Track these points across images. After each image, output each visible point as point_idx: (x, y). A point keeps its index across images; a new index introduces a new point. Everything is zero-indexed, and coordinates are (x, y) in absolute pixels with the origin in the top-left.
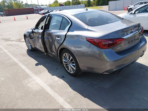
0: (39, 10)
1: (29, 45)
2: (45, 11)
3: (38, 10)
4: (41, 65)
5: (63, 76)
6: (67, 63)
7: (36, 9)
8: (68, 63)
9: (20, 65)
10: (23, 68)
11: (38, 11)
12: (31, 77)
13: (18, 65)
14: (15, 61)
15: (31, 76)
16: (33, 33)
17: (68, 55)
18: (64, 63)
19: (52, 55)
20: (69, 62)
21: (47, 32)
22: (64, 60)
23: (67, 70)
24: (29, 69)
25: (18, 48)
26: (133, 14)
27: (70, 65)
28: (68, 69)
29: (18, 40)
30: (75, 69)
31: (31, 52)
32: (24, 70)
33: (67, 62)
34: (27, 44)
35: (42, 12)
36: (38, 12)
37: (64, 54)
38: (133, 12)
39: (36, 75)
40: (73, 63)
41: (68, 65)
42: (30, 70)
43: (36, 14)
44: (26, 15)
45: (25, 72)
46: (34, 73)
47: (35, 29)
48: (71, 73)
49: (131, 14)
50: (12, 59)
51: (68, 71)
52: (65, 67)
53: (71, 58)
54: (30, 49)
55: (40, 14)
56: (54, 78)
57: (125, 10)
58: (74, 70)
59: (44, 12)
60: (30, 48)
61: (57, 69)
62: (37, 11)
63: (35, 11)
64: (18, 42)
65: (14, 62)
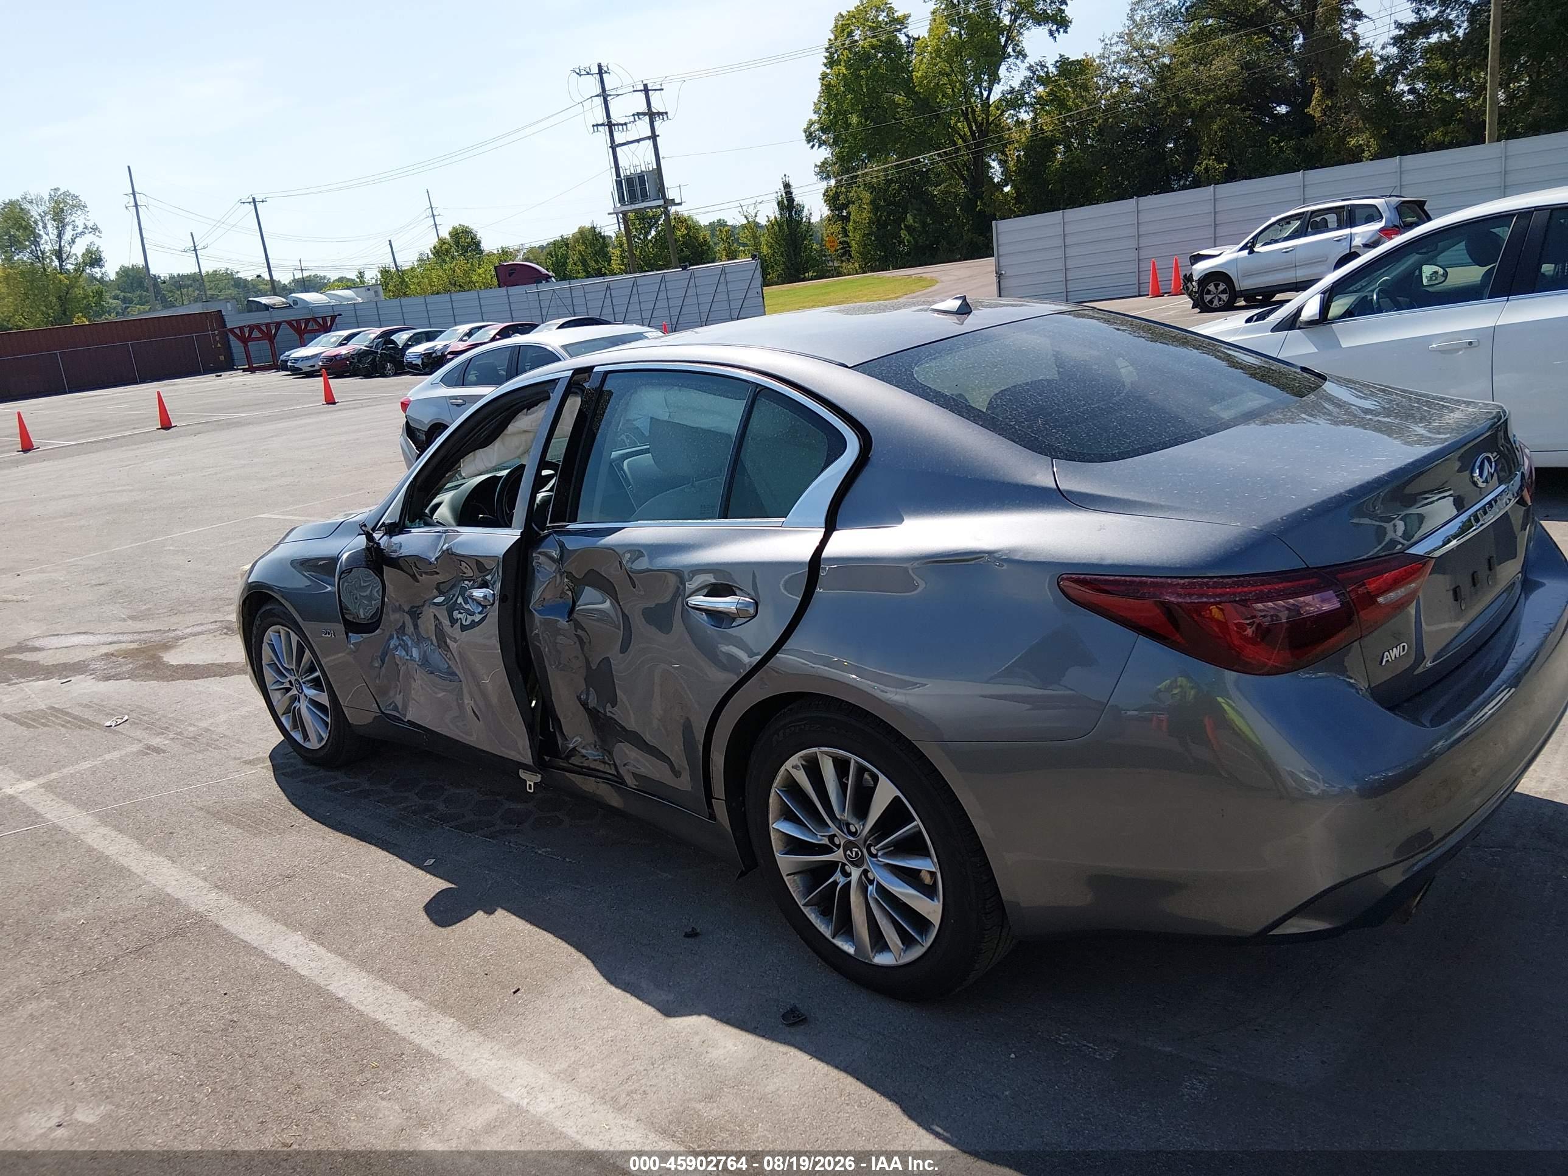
0: (285, 331)
1: (303, 706)
2: (349, 338)
3: (268, 333)
4: (500, 913)
5: (793, 1011)
6: (831, 851)
7: (252, 328)
8: (838, 856)
9: (253, 937)
10: (293, 962)
11: (271, 339)
12: (421, 1054)
13: (227, 936)
14: (180, 895)
15: (426, 1044)
16: (380, 573)
17: (841, 766)
18: (786, 862)
19: (618, 782)
20: (848, 846)
21: (562, 546)
22: (780, 827)
23: (825, 930)
24: (364, 963)
25: (156, 741)
26: (1311, 323)
27: (866, 880)
28: (845, 927)
29: (128, 654)
30: (932, 909)
31: (322, 773)
32: (319, 991)
33: (825, 850)
34: (276, 697)
35: (323, 346)
36: (275, 355)
37: (795, 760)
38: (1310, 304)
39: (474, 1026)
40: (913, 846)
41: (838, 877)
42: (384, 974)
43: (252, 370)
44: (148, 391)
45: (333, 1004)
46: (443, 1006)
47: (393, 529)
48: (882, 959)
49: (1292, 323)
50: (123, 872)
51: (839, 943)
52: (800, 903)
53: (885, 792)
54: (314, 744)
55: (296, 372)
56: (697, 1039)
57: (1158, 294)
58: (921, 923)
59: (343, 351)
60: (316, 736)
61: (693, 934)
62: (259, 347)
63: (234, 342)
64: (133, 676)
65: (165, 901)
